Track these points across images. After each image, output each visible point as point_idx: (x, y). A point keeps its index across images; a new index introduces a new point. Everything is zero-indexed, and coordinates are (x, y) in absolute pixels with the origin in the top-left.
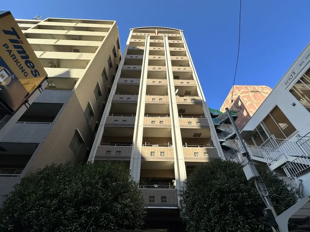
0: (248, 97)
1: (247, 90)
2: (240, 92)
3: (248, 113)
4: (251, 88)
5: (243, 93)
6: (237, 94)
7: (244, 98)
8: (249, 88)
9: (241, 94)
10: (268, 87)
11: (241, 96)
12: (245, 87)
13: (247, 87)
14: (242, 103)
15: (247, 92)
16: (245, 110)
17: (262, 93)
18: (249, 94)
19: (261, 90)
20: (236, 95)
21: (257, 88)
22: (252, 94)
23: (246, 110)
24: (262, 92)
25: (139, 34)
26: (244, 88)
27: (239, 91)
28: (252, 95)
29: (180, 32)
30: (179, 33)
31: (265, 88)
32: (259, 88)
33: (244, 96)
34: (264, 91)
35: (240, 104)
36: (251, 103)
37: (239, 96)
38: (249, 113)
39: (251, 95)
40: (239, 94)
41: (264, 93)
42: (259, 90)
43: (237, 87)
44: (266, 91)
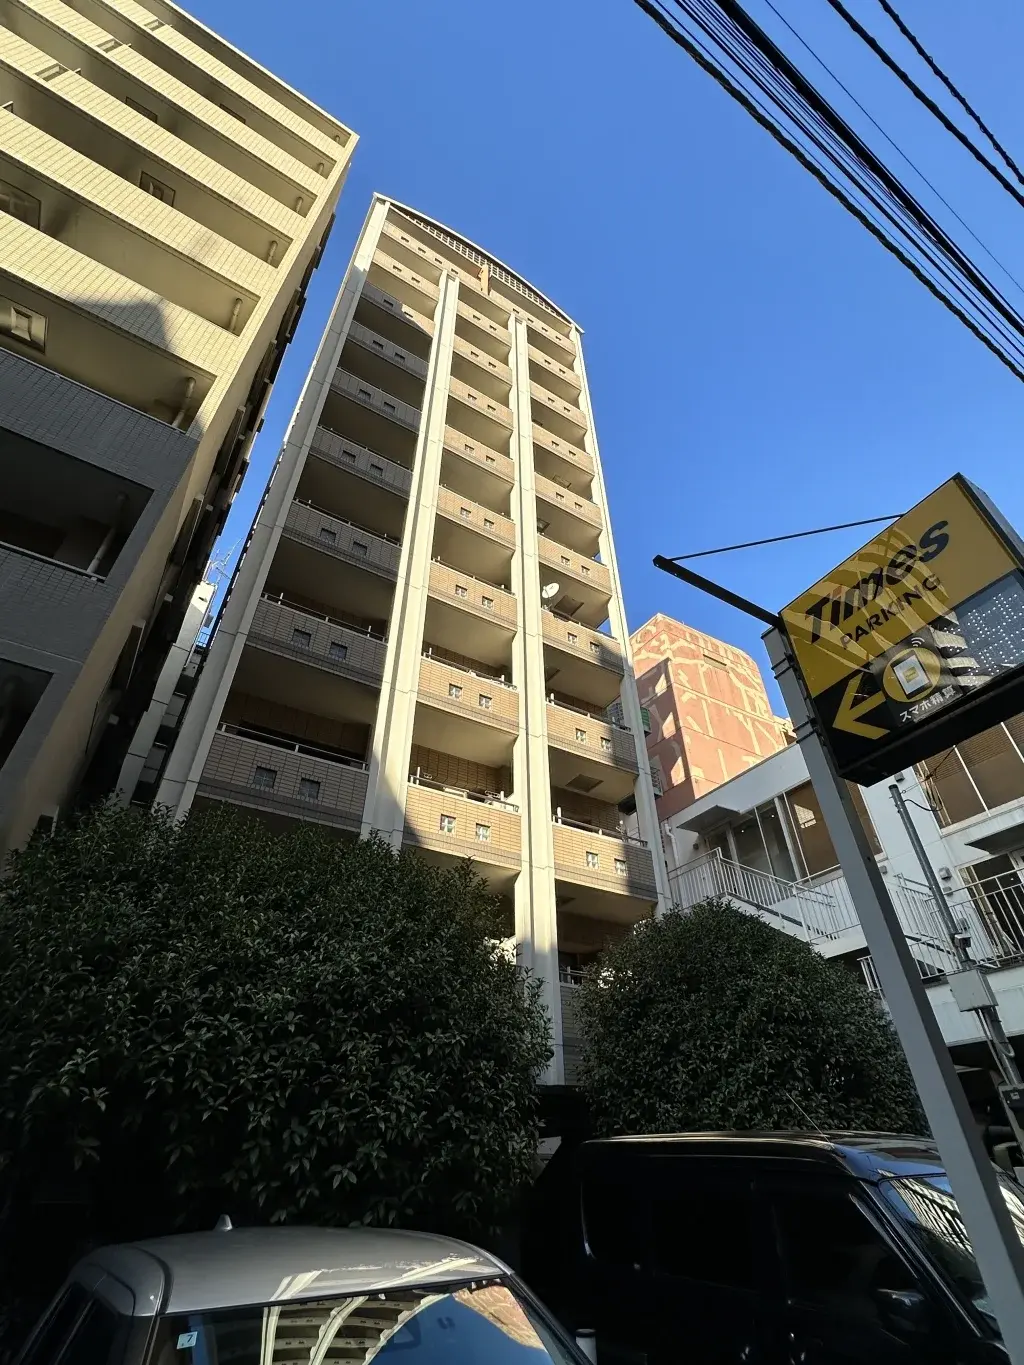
0: (693, 674)
1: (693, 646)
2: (675, 646)
3: (678, 729)
4: (706, 642)
5: (681, 652)
6: (662, 648)
7: (680, 671)
8: (702, 643)
9: (675, 654)
10: (750, 660)
11: (676, 660)
12: (691, 635)
13: (697, 638)
14: (670, 687)
15: (695, 657)
16: (670, 717)
17: (731, 675)
18: (696, 665)
19: (732, 662)
20: (657, 650)
21: (722, 653)
22: (706, 665)
23: (676, 719)
24: (733, 670)
25: (414, 244)
26: (688, 635)
27: (672, 642)
28: (704, 669)
29: (573, 331)
30: (566, 330)
31: (742, 660)
32: (729, 653)
33: (681, 666)
34: (740, 670)
35: (661, 687)
36: (695, 697)
37: (668, 660)
38: (683, 730)
39: (702, 670)
40: (669, 654)
41: (738, 675)
42: (726, 661)
43: (668, 625)
44: (744, 673)
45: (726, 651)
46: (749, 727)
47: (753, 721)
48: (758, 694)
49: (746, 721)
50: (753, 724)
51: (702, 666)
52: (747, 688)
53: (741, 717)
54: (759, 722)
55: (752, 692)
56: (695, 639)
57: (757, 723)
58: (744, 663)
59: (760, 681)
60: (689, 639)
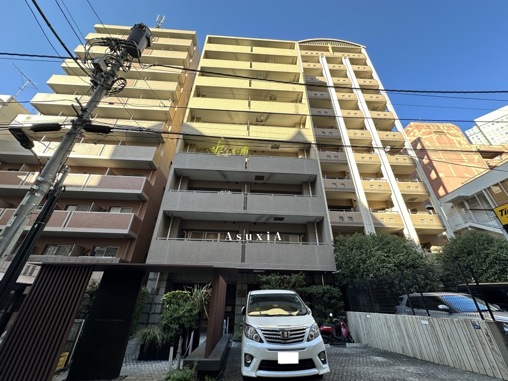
0: (431, 140)
1: (428, 130)
2: (421, 132)
3: (430, 160)
4: (434, 126)
5: (424, 133)
6: (416, 134)
7: (425, 141)
8: (432, 127)
9: (422, 135)
10: (455, 126)
11: (422, 137)
12: (426, 126)
15: (430, 133)
17: (448, 135)
18: (432, 136)
19: (447, 130)
20: (414, 136)
21: (442, 128)
22: (436, 135)
24: (448, 133)
25: (309, 53)
27: (419, 131)
30: (360, 50)
32: (445, 127)
33: (425, 139)
34: (451, 132)
37: (419, 138)
40: (419, 136)
41: (451, 134)
42: (444, 131)
43: (416, 126)
44: (454, 132)
45: (443, 126)
48: (461, 138)
51: (434, 136)
52: (456, 138)
55: (458, 139)
56: (428, 127)
58: (452, 128)
59: (461, 133)
60: (426, 128)
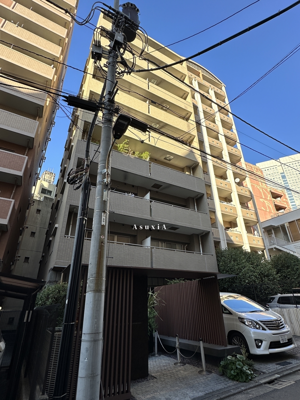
30: (221, 87)
46: (261, 191)
47: (262, 188)
49: (260, 189)
50: (262, 190)
53: (259, 188)
54: (264, 189)
57: (263, 189)
58: (259, 171)
